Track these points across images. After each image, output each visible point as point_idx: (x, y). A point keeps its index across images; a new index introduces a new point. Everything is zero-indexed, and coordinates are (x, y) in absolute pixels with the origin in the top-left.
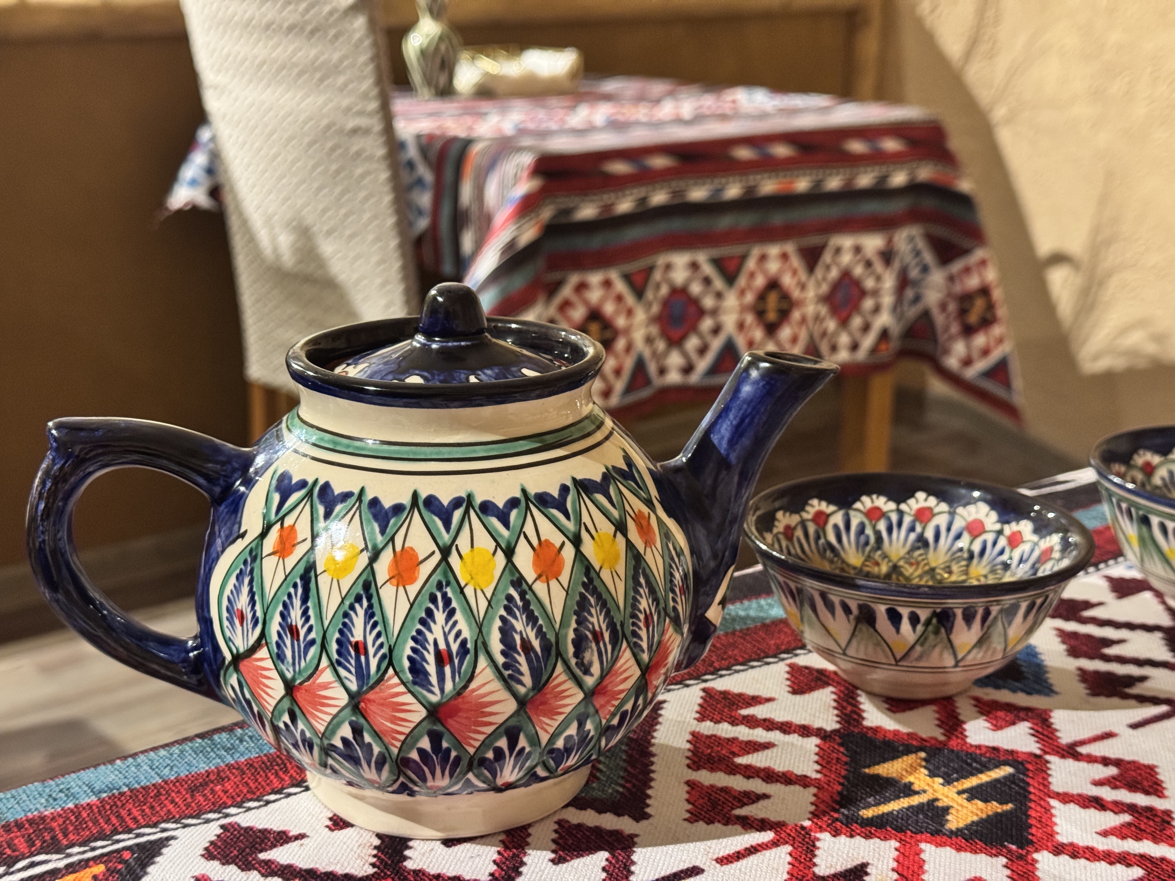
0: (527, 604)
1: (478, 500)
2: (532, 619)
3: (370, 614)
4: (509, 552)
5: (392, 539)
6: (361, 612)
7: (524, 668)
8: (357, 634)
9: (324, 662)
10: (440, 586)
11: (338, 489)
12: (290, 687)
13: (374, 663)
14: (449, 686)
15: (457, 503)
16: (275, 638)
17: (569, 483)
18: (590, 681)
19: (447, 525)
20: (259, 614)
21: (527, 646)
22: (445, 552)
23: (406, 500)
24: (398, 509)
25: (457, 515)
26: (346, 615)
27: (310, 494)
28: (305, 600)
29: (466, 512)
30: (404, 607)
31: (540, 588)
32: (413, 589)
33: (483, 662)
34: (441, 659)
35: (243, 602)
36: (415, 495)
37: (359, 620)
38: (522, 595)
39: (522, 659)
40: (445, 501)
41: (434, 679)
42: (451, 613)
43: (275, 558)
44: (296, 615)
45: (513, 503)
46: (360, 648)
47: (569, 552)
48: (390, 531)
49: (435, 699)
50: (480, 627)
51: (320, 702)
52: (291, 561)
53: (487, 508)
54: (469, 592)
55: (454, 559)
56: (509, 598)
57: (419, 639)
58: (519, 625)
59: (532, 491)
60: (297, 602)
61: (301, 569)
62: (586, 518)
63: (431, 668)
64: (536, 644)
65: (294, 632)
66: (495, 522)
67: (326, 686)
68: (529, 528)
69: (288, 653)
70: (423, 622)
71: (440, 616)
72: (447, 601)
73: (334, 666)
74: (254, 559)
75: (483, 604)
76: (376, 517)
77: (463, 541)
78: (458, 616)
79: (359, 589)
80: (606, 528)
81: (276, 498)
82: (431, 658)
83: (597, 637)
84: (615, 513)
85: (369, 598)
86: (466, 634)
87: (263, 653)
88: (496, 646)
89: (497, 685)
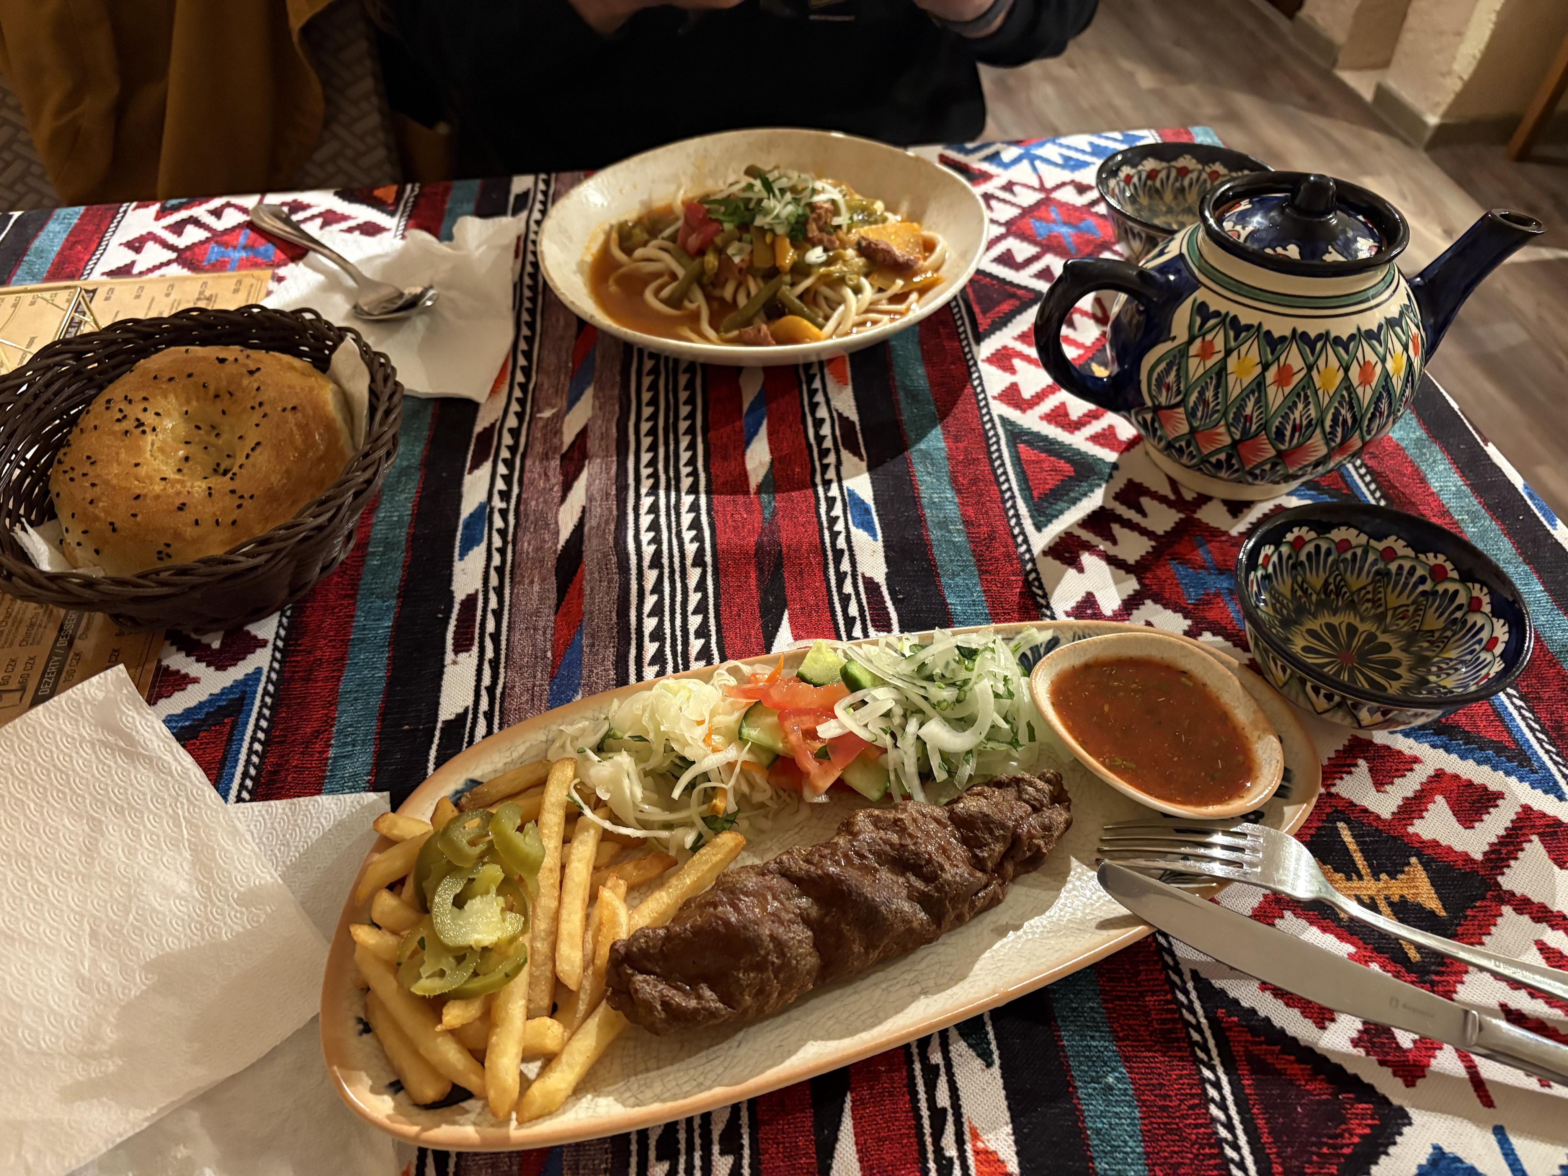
0: (1351, 398)
1: (1333, 335)
2: (1351, 408)
3: (1258, 401)
4: (1347, 369)
5: (1278, 359)
6: (1253, 399)
7: (1339, 435)
8: (1248, 411)
9: (1223, 422)
10: (1304, 388)
11: (1243, 321)
12: (1193, 431)
13: (1254, 427)
14: (1295, 441)
15: (1320, 337)
16: (1191, 404)
17: (1383, 322)
18: (1368, 438)
19: (1313, 352)
20: (1182, 388)
21: (1345, 421)
22: (1310, 368)
23: (1288, 333)
24: (1283, 339)
25: (1319, 345)
26: (1243, 400)
27: (1223, 322)
28: (1217, 387)
29: (1325, 344)
30: (1280, 399)
31: (1360, 391)
32: (1287, 390)
33: (1318, 431)
34: (1295, 429)
35: (1171, 378)
36: (1294, 331)
37: (1250, 404)
38: (1350, 394)
39: (1339, 430)
40: (1313, 335)
41: (1287, 438)
42: (1307, 404)
43: (1197, 360)
44: (1209, 394)
45: (1352, 337)
46: (1248, 419)
47: (1379, 366)
48: (1277, 354)
49: (1283, 447)
50: (1322, 413)
51: (1211, 440)
52: (1210, 363)
53: (1337, 341)
54: (1320, 392)
55: (1314, 373)
56: (1343, 396)
57: (1286, 417)
58: (1343, 412)
59: (1363, 329)
60: (1211, 388)
61: (1217, 369)
62: (1390, 345)
63: (1288, 433)
64: (1350, 421)
65: (1206, 404)
66: (1341, 350)
67: (1219, 434)
68: (1359, 355)
69: (1199, 414)
70: (1290, 408)
71: (1300, 406)
72: (1306, 397)
73: (1228, 426)
74: (1182, 356)
75: (1327, 399)
76: (1269, 344)
77: (1321, 363)
78: (1311, 406)
79: (1254, 386)
80: (1399, 348)
81: (1198, 321)
82: (1289, 428)
83: (1381, 414)
84: (1404, 338)
85: (1260, 392)
86: (1313, 415)
87: (1181, 410)
88: (1328, 423)
89: (1322, 442)
